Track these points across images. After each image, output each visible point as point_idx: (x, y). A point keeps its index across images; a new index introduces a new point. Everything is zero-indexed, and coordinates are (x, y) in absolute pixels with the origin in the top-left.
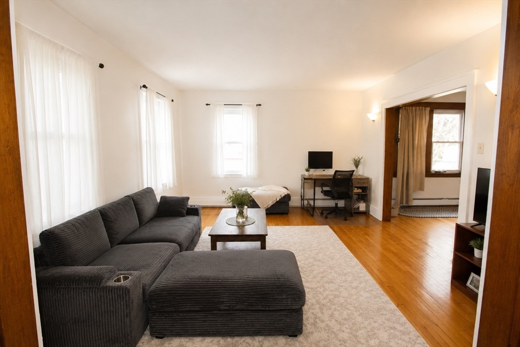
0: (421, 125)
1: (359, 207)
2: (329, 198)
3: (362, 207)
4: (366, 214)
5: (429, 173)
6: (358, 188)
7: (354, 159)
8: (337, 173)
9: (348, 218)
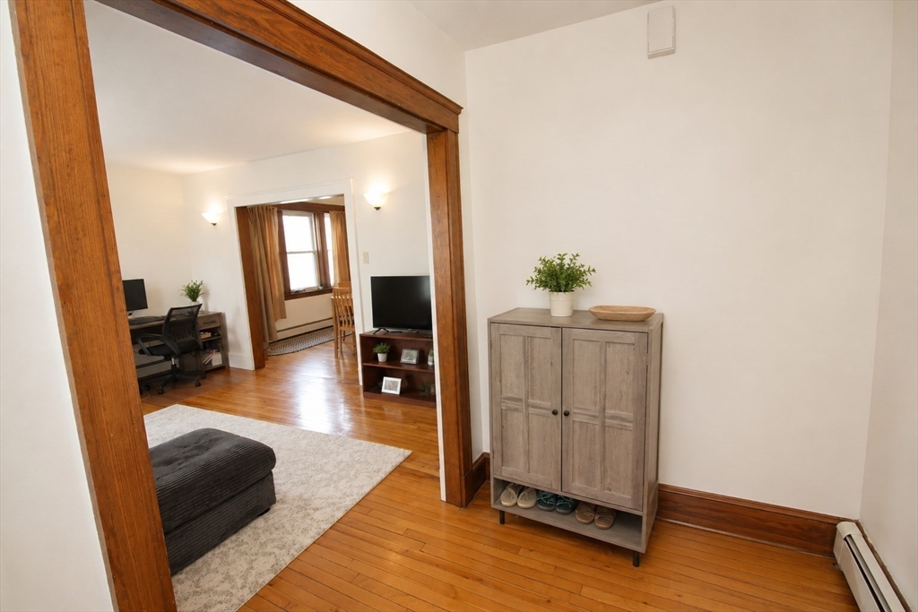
0: (270, 227)
1: (211, 361)
2: (162, 358)
3: (216, 359)
4: (224, 368)
5: (290, 295)
6: (205, 331)
7: (188, 287)
8: (174, 313)
9: (201, 382)
